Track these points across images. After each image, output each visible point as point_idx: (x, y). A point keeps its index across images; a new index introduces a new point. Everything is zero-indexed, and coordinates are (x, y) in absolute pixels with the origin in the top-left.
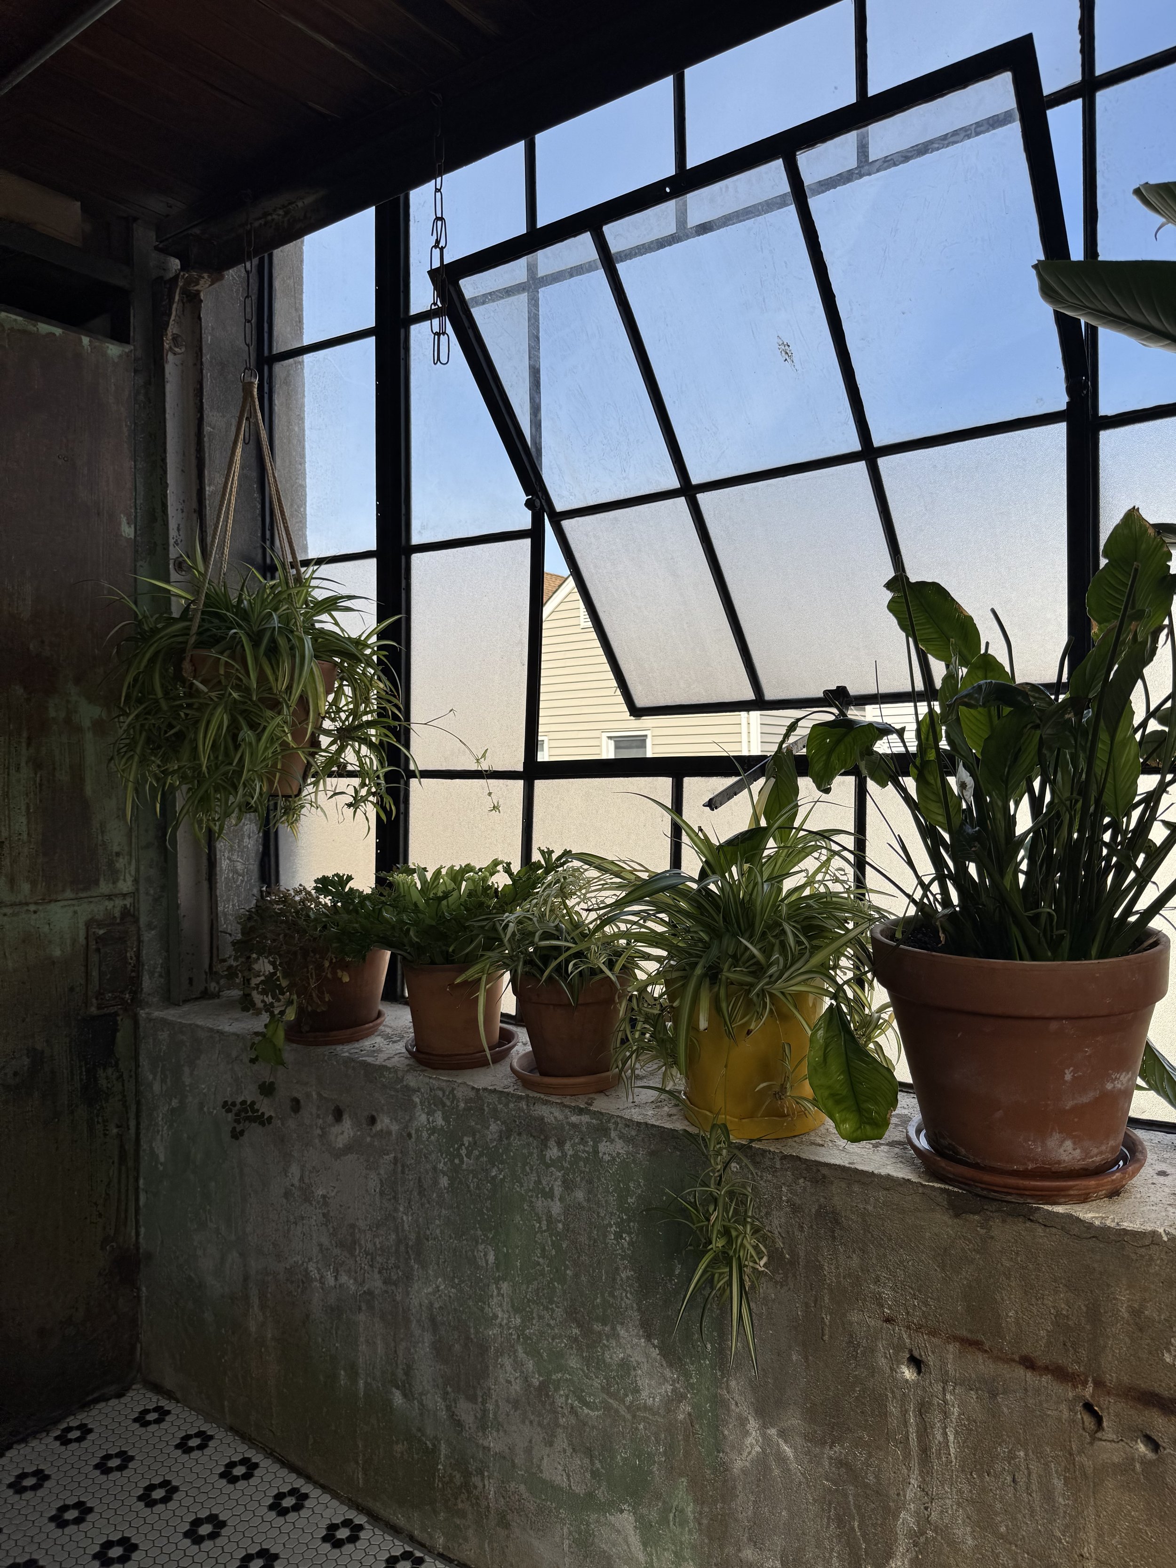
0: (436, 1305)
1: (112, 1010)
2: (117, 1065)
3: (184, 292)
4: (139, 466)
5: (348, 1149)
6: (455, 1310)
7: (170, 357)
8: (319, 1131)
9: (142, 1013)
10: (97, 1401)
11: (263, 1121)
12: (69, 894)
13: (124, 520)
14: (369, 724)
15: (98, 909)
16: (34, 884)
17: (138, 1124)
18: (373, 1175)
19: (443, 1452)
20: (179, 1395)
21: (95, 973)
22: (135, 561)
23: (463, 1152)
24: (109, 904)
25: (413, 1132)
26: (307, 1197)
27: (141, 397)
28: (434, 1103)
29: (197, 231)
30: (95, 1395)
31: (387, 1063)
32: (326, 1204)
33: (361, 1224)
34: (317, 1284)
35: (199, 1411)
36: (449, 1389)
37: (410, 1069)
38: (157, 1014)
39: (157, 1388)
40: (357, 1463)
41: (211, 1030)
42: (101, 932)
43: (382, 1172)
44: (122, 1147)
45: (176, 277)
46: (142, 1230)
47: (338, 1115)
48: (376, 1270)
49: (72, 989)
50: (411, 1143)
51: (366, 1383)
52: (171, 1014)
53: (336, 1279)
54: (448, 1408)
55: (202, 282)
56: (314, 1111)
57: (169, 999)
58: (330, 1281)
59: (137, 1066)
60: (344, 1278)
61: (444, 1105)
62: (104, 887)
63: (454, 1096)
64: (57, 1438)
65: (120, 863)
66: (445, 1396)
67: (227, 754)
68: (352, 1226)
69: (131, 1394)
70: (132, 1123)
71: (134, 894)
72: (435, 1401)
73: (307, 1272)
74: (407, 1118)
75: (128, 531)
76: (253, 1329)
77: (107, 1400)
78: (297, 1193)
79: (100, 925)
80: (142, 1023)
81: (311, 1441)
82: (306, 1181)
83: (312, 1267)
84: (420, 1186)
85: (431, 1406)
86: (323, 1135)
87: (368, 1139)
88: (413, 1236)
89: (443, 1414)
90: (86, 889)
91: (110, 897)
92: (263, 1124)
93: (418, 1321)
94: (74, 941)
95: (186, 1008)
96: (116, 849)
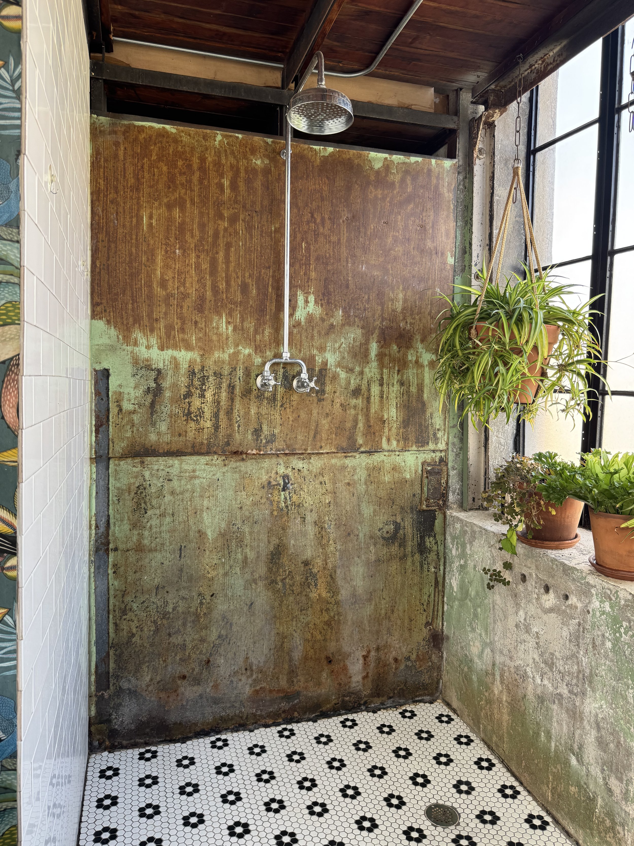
0: (600, 716)
1: (433, 508)
2: (435, 536)
3: (485, 123)
4: (459, 224)
5: (551, 610)
6: (612, 723)
7: (477, 161)
8: (536, 596)
9: (448, 512)
10: (420, 701)
11: (506, 583)
12: (414, 448)
13: (449, 255)
14: (579, 362)
15: (428, 457)
16: (398, 441)
17: (445, 568)
18: (565, 628)
19: (599, 803)
20: (458, 712)
21: (425, 489)
22: (454, 276)
23: (622, 630)
24: (433, 455)
25: (591, 610)
26: (528, 630)
27: (461, 187)
28: (605, 597)
29: (493, 87)
30: (420, 698)
31: (577, 567)
32: (538, 637)
33: (557, 654)
34: (530, 680)
35: (468, 725)
36: (605, 767)
37: (591, 573)
38: (455, 514)
39: (448, 705)
40: (548, 786)
41: (481, 527)
42: (429, 468)
43: (571, 628)
44: (436, 578)
45: (481, 117)
46: (445, 623)
47: (547, 589)
48: (565, 684)
49: (414, 495)
50: (589, 617)
51: (556, 746)
52: (462, 515)
53: (542, 681)
54: (604, 779)
55: (495, 115)
56: (534, 584)
57: (462, 507)
58: (538, 681)
59: (445, 539)
60: (546, 682)
61: (611, 599)
62: (431, 446)
63: (618, 596)
64: (400, 713)
65: (440, 434)
66: (603, 771)
67: (490, 379)
68: (552, 654)
69: (436, 703)
70: (442, 568)
71: (446, 451)
72: (595, 770)
73: (526, 672)
74: (587, 601)
75: (451, 260)
76: (496, 692)
77: (425, 703)
78: (522, 627)
79: (429, 465)
80: (448, 517)
81: (524, 764)
82: (528, 621)
83: (528, 669)
84: (594, 643)
85: (593, 773)
86: (538, 599)
87: (564, 607)
88: (588, 671)
89: (601, 781)
90: (422, 446)
91: (434, 451)
92: (504, 584)
93: (588, 721)
94: (416, 472)
95: (470, 513)
96: (438, 427)
